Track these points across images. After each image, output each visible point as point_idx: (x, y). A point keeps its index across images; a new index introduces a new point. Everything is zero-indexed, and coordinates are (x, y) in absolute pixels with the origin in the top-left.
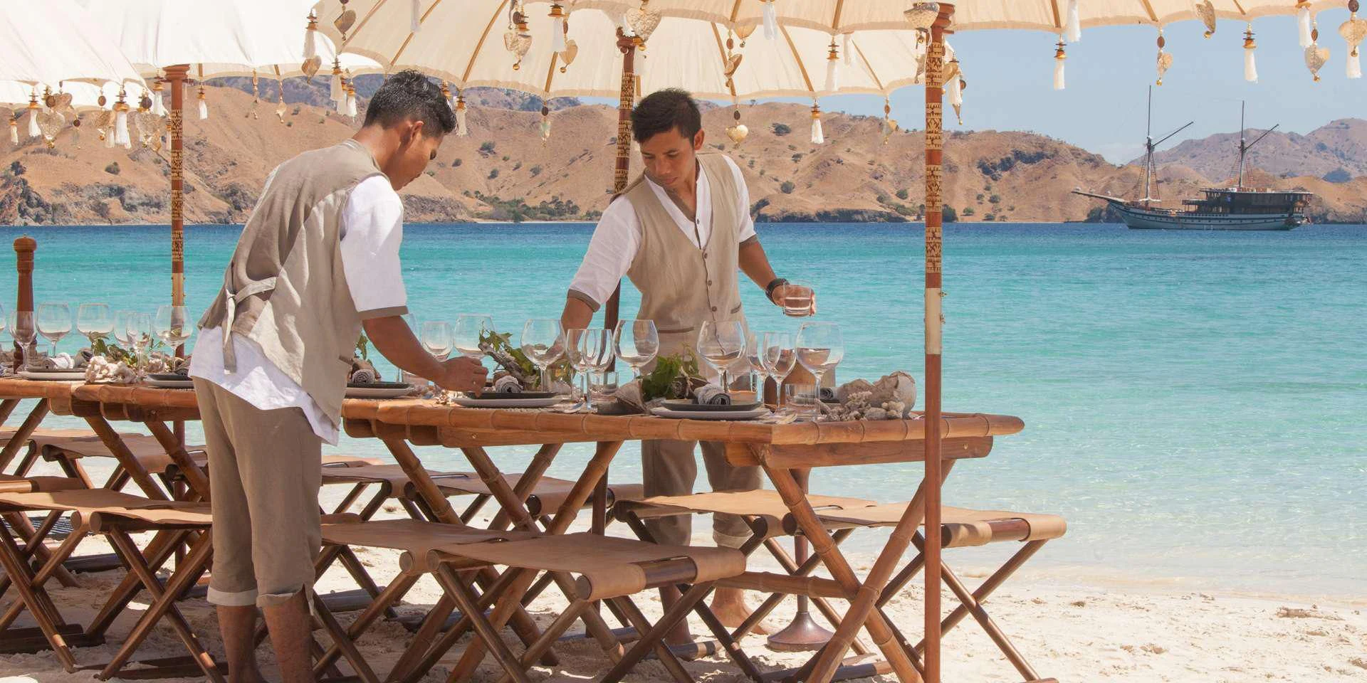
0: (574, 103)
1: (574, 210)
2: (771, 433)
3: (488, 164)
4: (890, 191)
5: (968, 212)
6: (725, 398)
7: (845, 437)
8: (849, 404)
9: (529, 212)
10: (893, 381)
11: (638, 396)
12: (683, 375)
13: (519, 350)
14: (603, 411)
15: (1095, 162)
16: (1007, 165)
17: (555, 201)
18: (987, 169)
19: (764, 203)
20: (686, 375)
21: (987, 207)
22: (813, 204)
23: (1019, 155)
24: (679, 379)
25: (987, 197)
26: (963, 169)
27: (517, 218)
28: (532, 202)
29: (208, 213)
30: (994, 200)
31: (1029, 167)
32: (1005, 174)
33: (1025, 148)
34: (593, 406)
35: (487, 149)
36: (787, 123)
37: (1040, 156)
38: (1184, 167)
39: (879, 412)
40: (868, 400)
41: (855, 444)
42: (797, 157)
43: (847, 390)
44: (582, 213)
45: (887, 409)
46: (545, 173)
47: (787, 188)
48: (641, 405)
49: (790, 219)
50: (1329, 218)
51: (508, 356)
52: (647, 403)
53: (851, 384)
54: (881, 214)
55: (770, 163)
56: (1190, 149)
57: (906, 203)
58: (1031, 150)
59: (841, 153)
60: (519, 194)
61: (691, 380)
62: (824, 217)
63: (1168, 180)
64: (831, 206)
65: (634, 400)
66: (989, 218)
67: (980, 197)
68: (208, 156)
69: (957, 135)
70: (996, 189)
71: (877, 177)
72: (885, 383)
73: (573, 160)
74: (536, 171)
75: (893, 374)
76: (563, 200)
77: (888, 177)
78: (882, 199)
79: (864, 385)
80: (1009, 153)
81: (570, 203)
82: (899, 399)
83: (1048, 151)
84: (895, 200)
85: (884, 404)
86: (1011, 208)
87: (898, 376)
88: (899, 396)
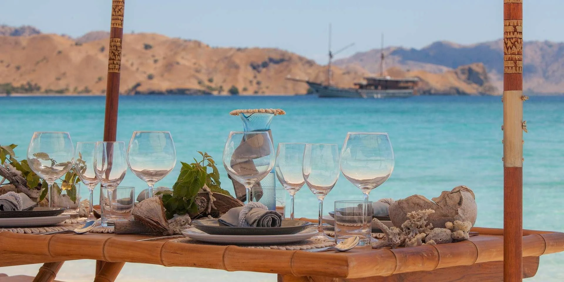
0: (38, 32)
1: (38, 89)
2: (348, 266)
4: (204, 78)
5: (245, 89)
6: (276, 218)
7: (421, 265)
8: (406, 223)
9: (15, 90)
10: (456, 197)
11: (160, 213)
12: (205, 190)
13: (24, 161)
14: (120, 231)
15: (310, 63)
16: (265, 65)
17: (29, 84)
18: (255, 67)
19: (138, 85)
20: (208, 190)
21: (255, 87)
22: (164, 85)
23: (271, 60)
24: (201, 194)
25: (255, 82)
26: (242, 67)
27: (8, 92)
28: (16, 85)
30: (258, 83)
31: (276, 66)
32: (264, 70)
33: (274, 56)
34: (109, 224)
36: (151, 43)
37: (281, 61)
38: (357, 66)
39: (443, 233)
40: (429, 219)
41: (429, 273)
42: (156, 61)
43: (402, 208)
44: (43, 90)
45: (453, 230)
46: (23, 69)
47: (150, 77)
48: (164, 223)
49: (152, 93)
50: (433, 92)
51: (14, 170)
52: (169, 221)
53: (407, 201)
54: (199, 91)
55: (142, 64)
56: (359, 57)
57: (213, 85)
58: (276, 57)
59: (179, 59)
60: (9, 80)
61: (214, 195)
62: (170, 92)
63: (348, 73)
64: (174, 86)
65: (156, 219)
66: (256, 92)
67: (251, 82)
69: (239, 50)
70: (260, 77)
71: (198, 71)
72: (447, 199)
73: (38, 63)
74: (18, 68)
75: (455, 189)
76: (33, 84)
77: (203, 71)
78: (200, 83)
79: (422, 202)
80: (266, 59)
81: (36, 85)
82: (464, 217)
83: (287, 58)
84: (207, 83)
85: (449, 224)
86: (267, 88)
87: (461, 192)
88: (463, 214)
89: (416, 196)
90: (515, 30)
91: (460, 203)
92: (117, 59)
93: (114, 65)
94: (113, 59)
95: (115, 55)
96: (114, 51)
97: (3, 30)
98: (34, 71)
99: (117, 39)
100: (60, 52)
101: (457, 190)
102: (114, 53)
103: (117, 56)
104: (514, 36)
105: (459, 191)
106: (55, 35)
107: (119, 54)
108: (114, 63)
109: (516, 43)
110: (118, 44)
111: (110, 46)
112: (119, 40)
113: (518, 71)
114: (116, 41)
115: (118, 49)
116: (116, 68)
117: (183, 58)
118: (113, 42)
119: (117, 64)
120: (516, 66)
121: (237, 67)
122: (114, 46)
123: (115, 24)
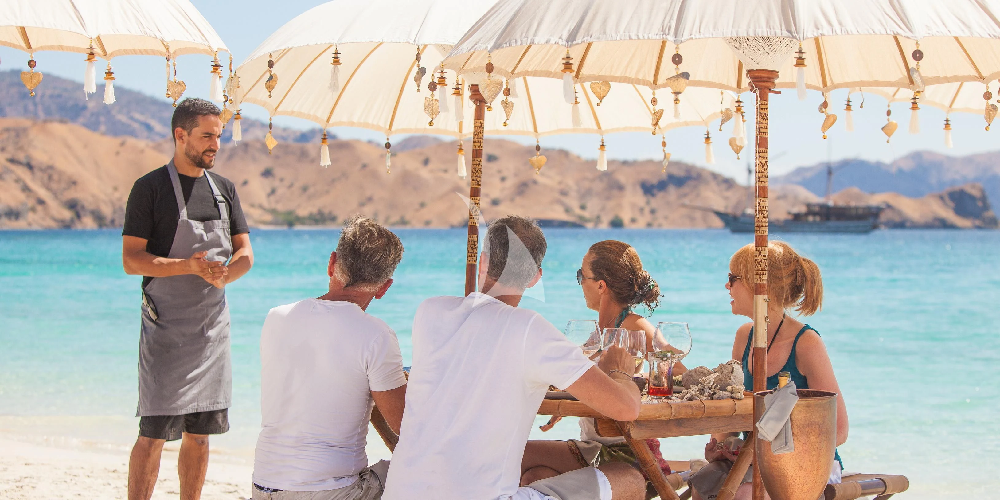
1: (333, 219)
3: (267, 183)
4: (574, 204)
5: (633, 221)
9: (301, 220)
16: (662, 186)
17: (319, 212)
18: (647, 189)
21: (647, 217)
23: (671, 179)
25: (647, 209)
26: (629, 188)
27: (291, 224)
28: (303, 212)
29: (55, 220)
30: (653, 212)
31: (678, 189)
32: (661, 193)
33: (676, 172)
35: (267, 173)
36: (496, 153)
37: (686, 179)
42: (503, 179)
43: (692, 375)
44: (340, 220)
46: (311, 190)
47: (495, 202)
54: (567, 222)
55: (484, 183)
57: (586, 214)
58: (679, 173)
59: (537, 176)
60: (291, 206)
63: (784, 197)
66: (649, 225)
67: (641, 210)
68: (55, 177)
69: (625, 163)
70: (655, 202)
71: (564, 193)
72: (723, 369)
73: (333, 181)
74: (305, 189)
75: (728, 362)
76: (326, 211)
77: (573, 194)
78: (568, 210)
79: (705, 371)
80: (664, 177)
81: (330, 213)
82: (735, 382)
83: (694, 175)
84: (578, 211)
85: (729, 388)
86: (666, 218)
87: (733, 364)
88: (735, 379)
89: (701, 367)
90: (760, 254)
91: (732, 372)
92: (474, 252)
93: (472, 257)
94: (471, 253)
95: (472, 249)
96: (472, 246)
97: (284, 134)
98: (327, 192)
99: (474, 236)
100: (365, 166)
101: (731, 362)
102: (472, 248)
103: (474, 250)
104: (759, 258)
105: (731, 363)
106: (358, 141)
107: (476, 248)
108: (472, 256)
109: (760, 262)
110: (476, 239)
111: (468, 241)
112: (476, 236)
113: (762, 282)
114: (474, 237)
115: (475, 244)
116: (474, 260)
117: (542, 175)
118: (471, 238)
119: (475, 257)
120: (760, 279)
121: (621, 188)
122: (472, 241)
123: (473, 223)
